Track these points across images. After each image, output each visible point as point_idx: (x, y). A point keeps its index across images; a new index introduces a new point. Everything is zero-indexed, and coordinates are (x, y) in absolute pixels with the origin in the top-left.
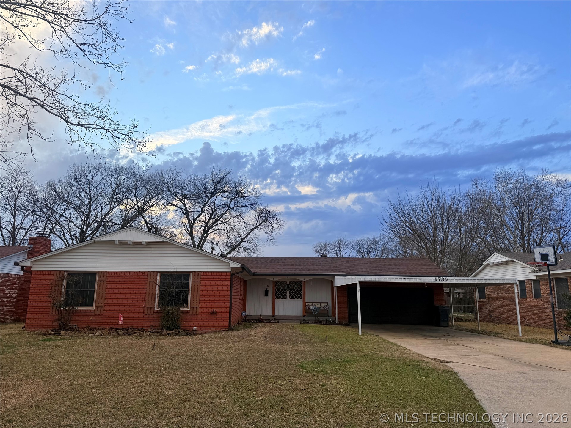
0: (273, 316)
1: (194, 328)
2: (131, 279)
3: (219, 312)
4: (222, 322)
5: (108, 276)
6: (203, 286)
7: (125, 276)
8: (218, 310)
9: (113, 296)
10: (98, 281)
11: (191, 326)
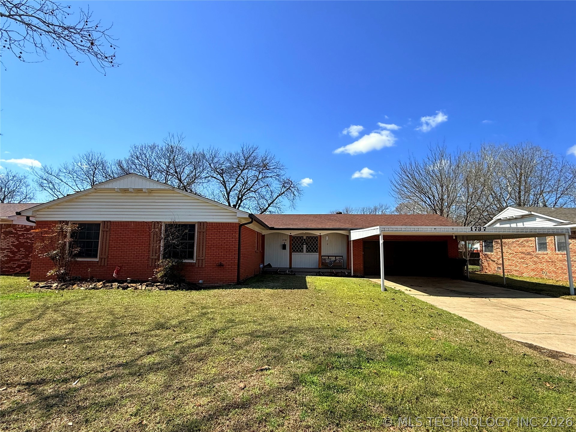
0: (290, 267)
1: (201, 281)
2: (135, 230)
3: (226, 265)
4: (230, 276)
5: (112, 226)
6: (209, 237)
7: (129, 226)
8: (225, 263)
9: (117, 247)
10: (102, 231)
11: (198, 279)
